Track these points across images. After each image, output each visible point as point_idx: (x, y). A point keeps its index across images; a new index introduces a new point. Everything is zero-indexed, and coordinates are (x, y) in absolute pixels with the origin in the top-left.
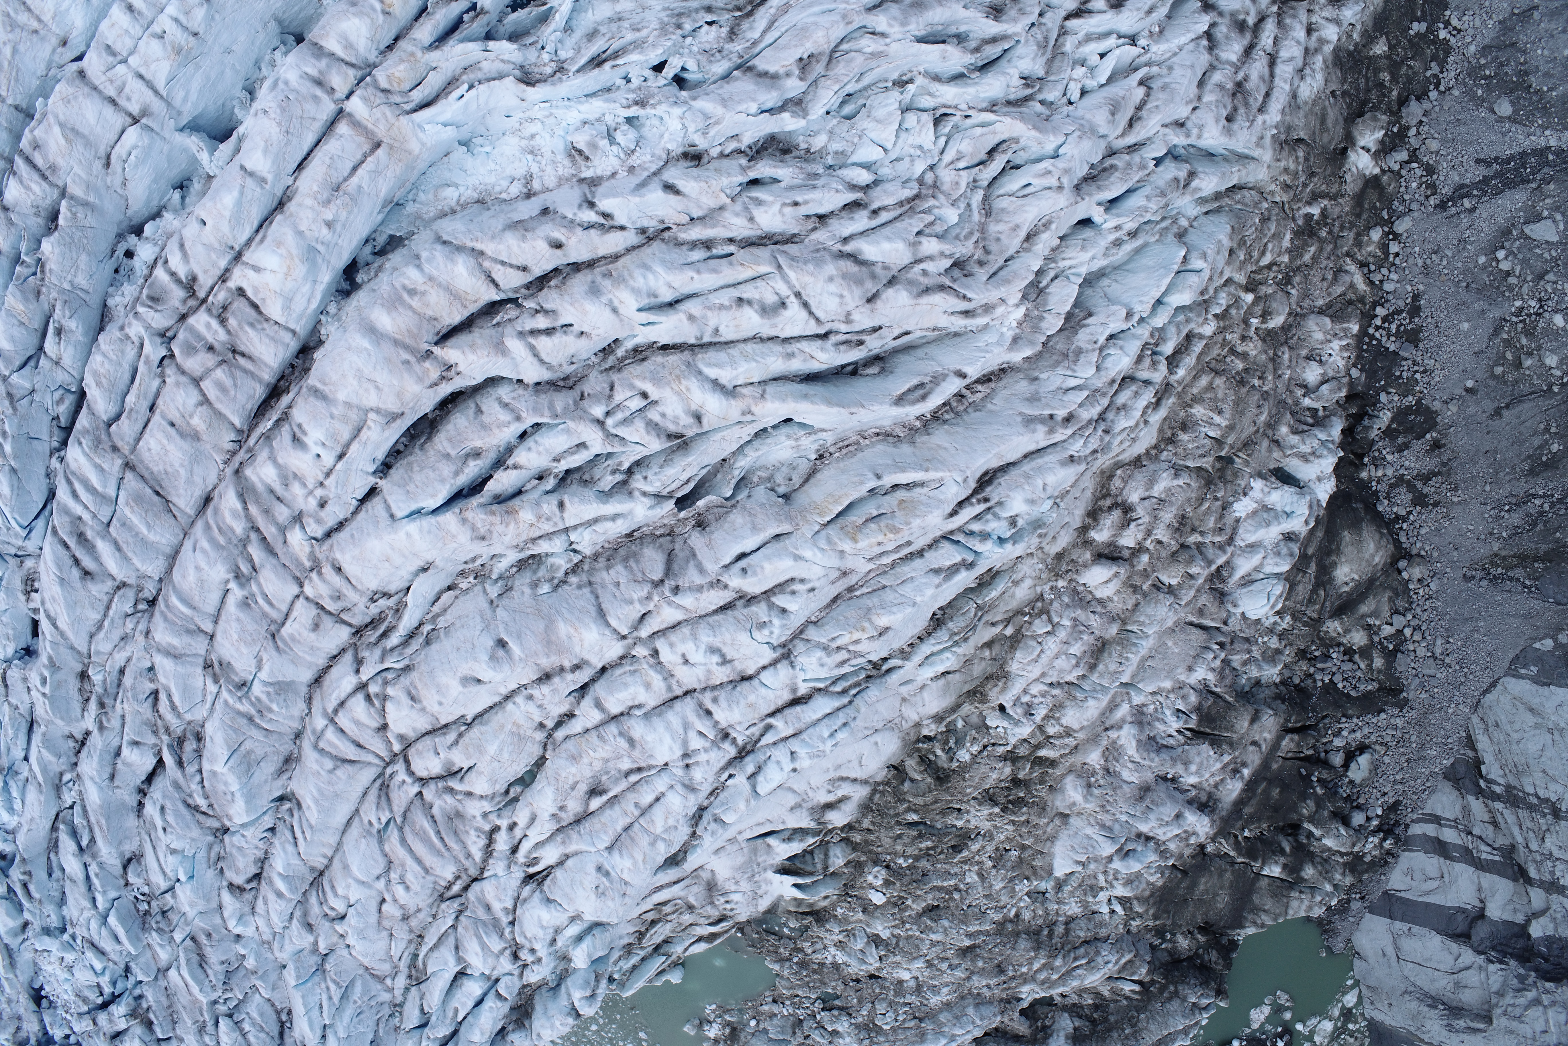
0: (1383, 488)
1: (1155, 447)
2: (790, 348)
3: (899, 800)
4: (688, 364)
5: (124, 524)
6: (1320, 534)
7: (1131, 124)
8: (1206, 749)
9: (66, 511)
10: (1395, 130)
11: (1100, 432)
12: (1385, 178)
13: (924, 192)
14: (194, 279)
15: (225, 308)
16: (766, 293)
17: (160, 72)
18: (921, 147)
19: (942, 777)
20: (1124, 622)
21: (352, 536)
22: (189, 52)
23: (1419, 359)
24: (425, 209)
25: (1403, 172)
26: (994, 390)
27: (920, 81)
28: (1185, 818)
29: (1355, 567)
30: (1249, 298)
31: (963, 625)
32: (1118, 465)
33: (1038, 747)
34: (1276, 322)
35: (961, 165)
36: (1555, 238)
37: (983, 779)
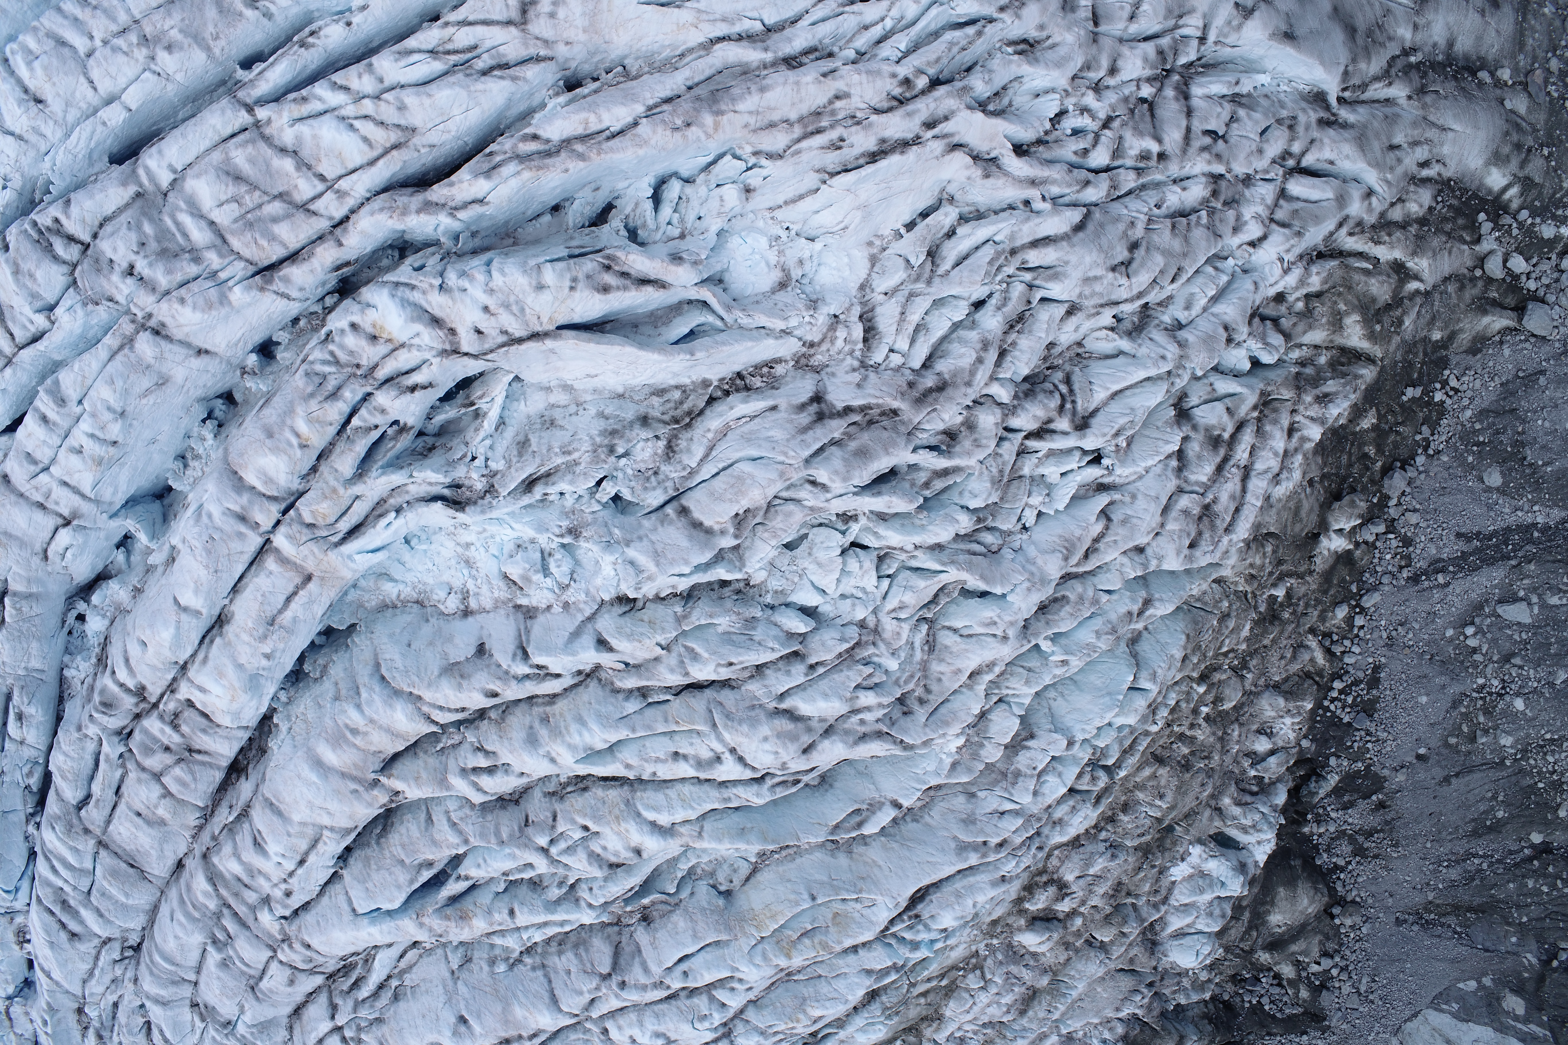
0: (1323, 842)
1: (1095, 827)
2: (727, 793)
4: (627, 803)
5: (103, 894)
6: (1256, 890)
7: (1086, 556)
9: (49, 884)
10: (1375, 500)
11: (1033, 850)
12: (1358, 553)
13: (864, 638)
14: (143, 688)
15: (176, 715)
16: (701, 748)
17: (85, 480)
18: (863, 590)
20: (1055, 974)
21: (318, 922)
22: (110, 459)
23: (1373, 730)
24: (366, 597)
25: (1378, 544)
26: (932, 798)
27: (863, 521)
29: (1288, 916)
30: (1201, 689)
31: (895, 1000)
32: (1057, 846)
34: (1228, 706)
35: (903, 616)
36: (1528, 620)
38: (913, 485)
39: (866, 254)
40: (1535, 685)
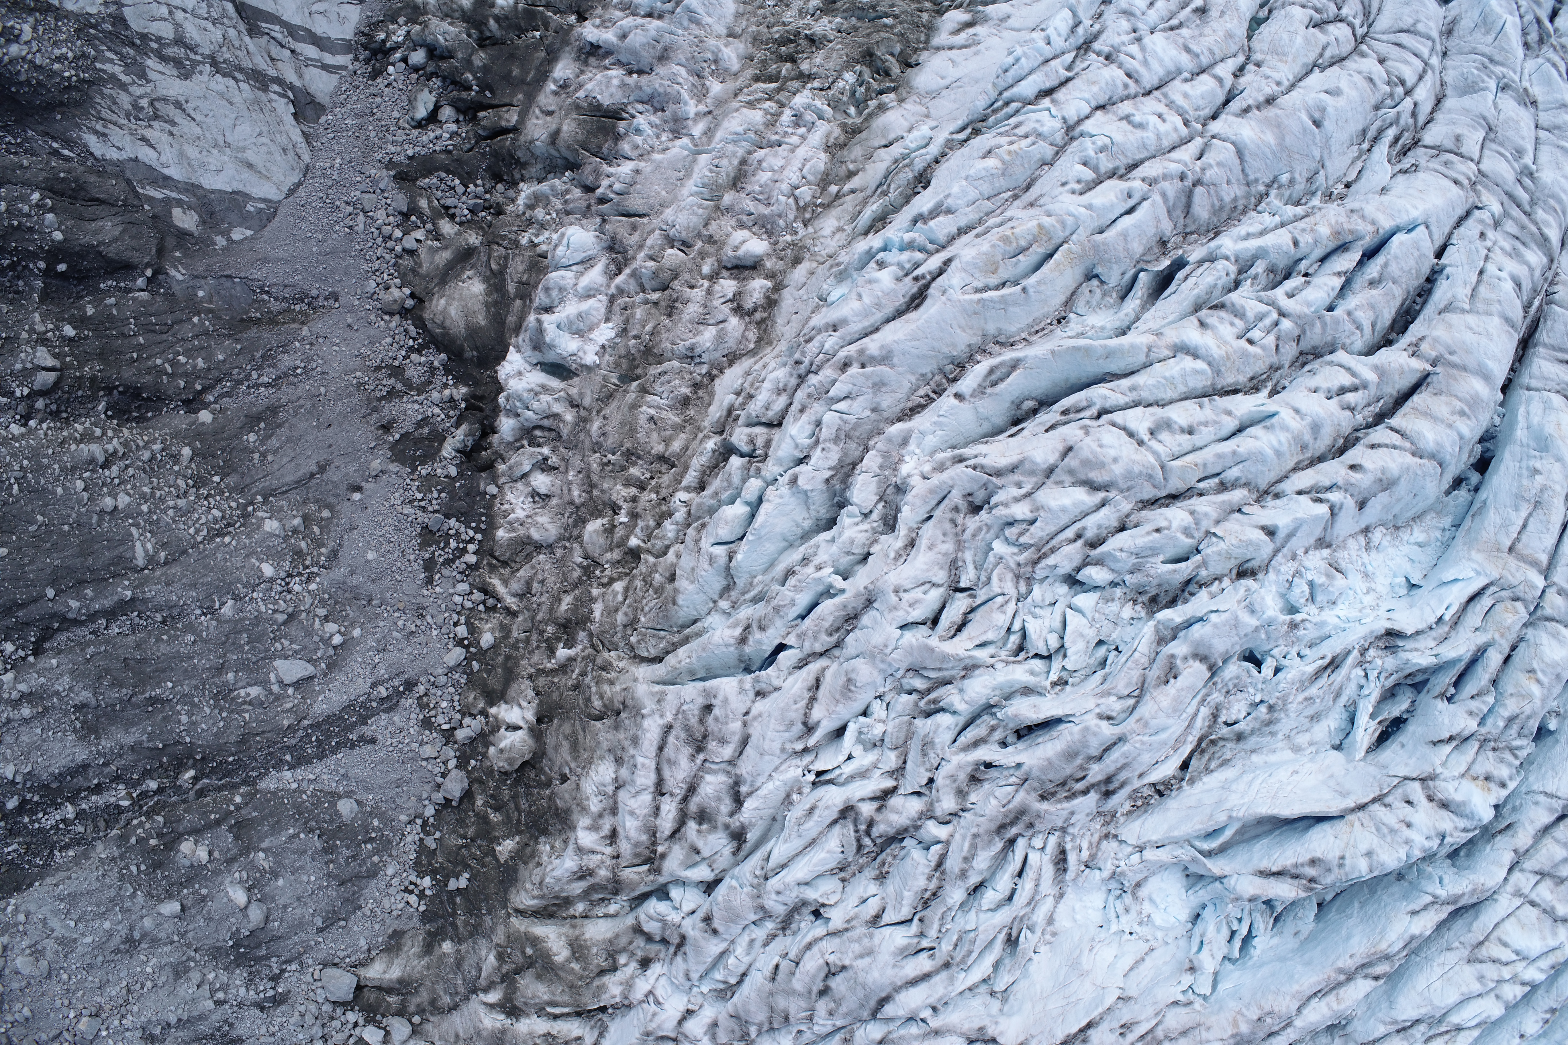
0: (440, 379)
1: (714, 378)
2: (1134, 396)
3: (902, 35)
4: (1219, 373)
6: (511, 319)
7: (817, 682)
8: (606, 100)
10: (473, 762)
11: (806, 361)
12: (481, 705)
13: (1029, 569)
16: (1170, 442)
18: (1035, 617)
19: (868, 57)
20: (717, 208)
23: (420, 514)
24: (1434, 522)
25: (459, 717)
26: (909, 398)
27: (1047, 684)
28: (615, 37)
29: (465, 293)
30: (633, 543)
31: (900, 176)
32: (753, 353)
33: (779, 90)
34: (595, 526)
35: (1000, 599)
36: (278, 663)
37: (827, 58)
38: (1005, 727)
39: (1057, 924)
40: (255, 595)
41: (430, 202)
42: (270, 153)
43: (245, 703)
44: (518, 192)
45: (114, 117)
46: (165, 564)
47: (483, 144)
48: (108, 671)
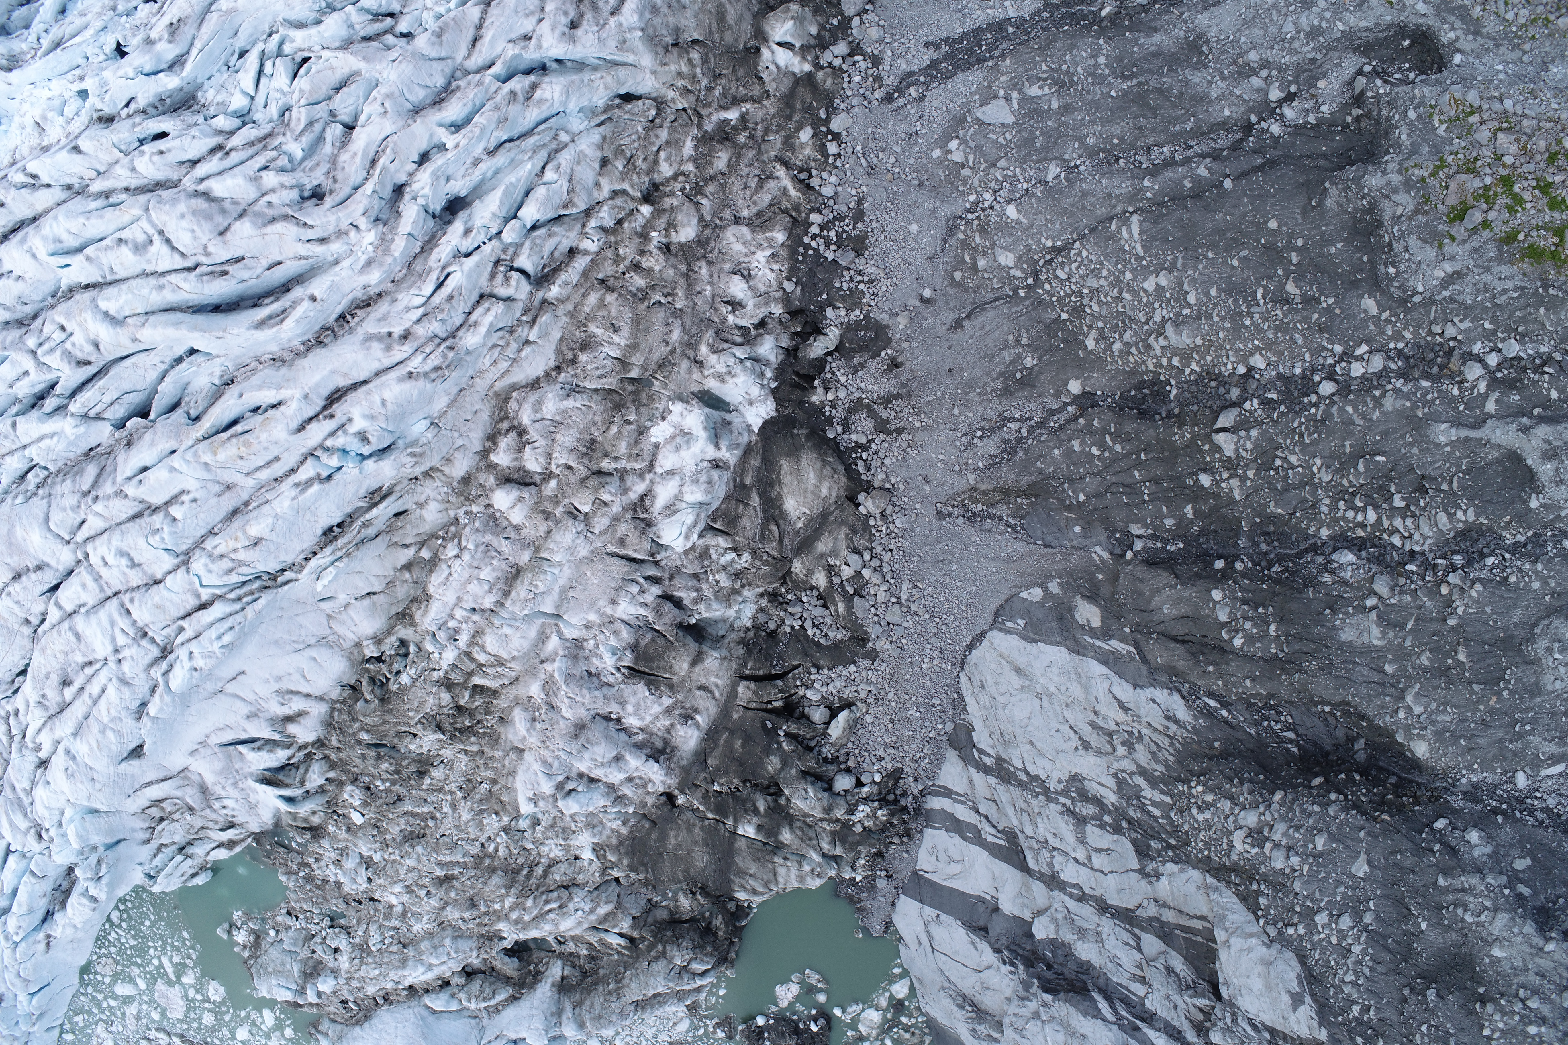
0: (839, 414)
1: (554, 369)
2: (160, 282)
3: (354, 720)
4: (93, 300)
6: (755, 462)
7: (473, 44)
8: (641, 689)
10: (835, 22)
12: (820, 75)
16: (139, 234)
19: (385, 698)
20: (537, 549)
23: (863, 268)
25: (845, 67)
27: (282, 29)
28: (626, 762)
29: (801, 499)
30: (647, 210)
32: (514, 387)
33: (470, 674)
34: (685, 235)
36: (1011, 119)
37: (423, 703)
40: (1025, 186)
41: (836, 611)
42: (997, 684)
43: (1045, 80)
44: (754, 618)
45: (1156, 737)
46: (1111, 219)
47: (778, 671)
48: (1174, 106)
